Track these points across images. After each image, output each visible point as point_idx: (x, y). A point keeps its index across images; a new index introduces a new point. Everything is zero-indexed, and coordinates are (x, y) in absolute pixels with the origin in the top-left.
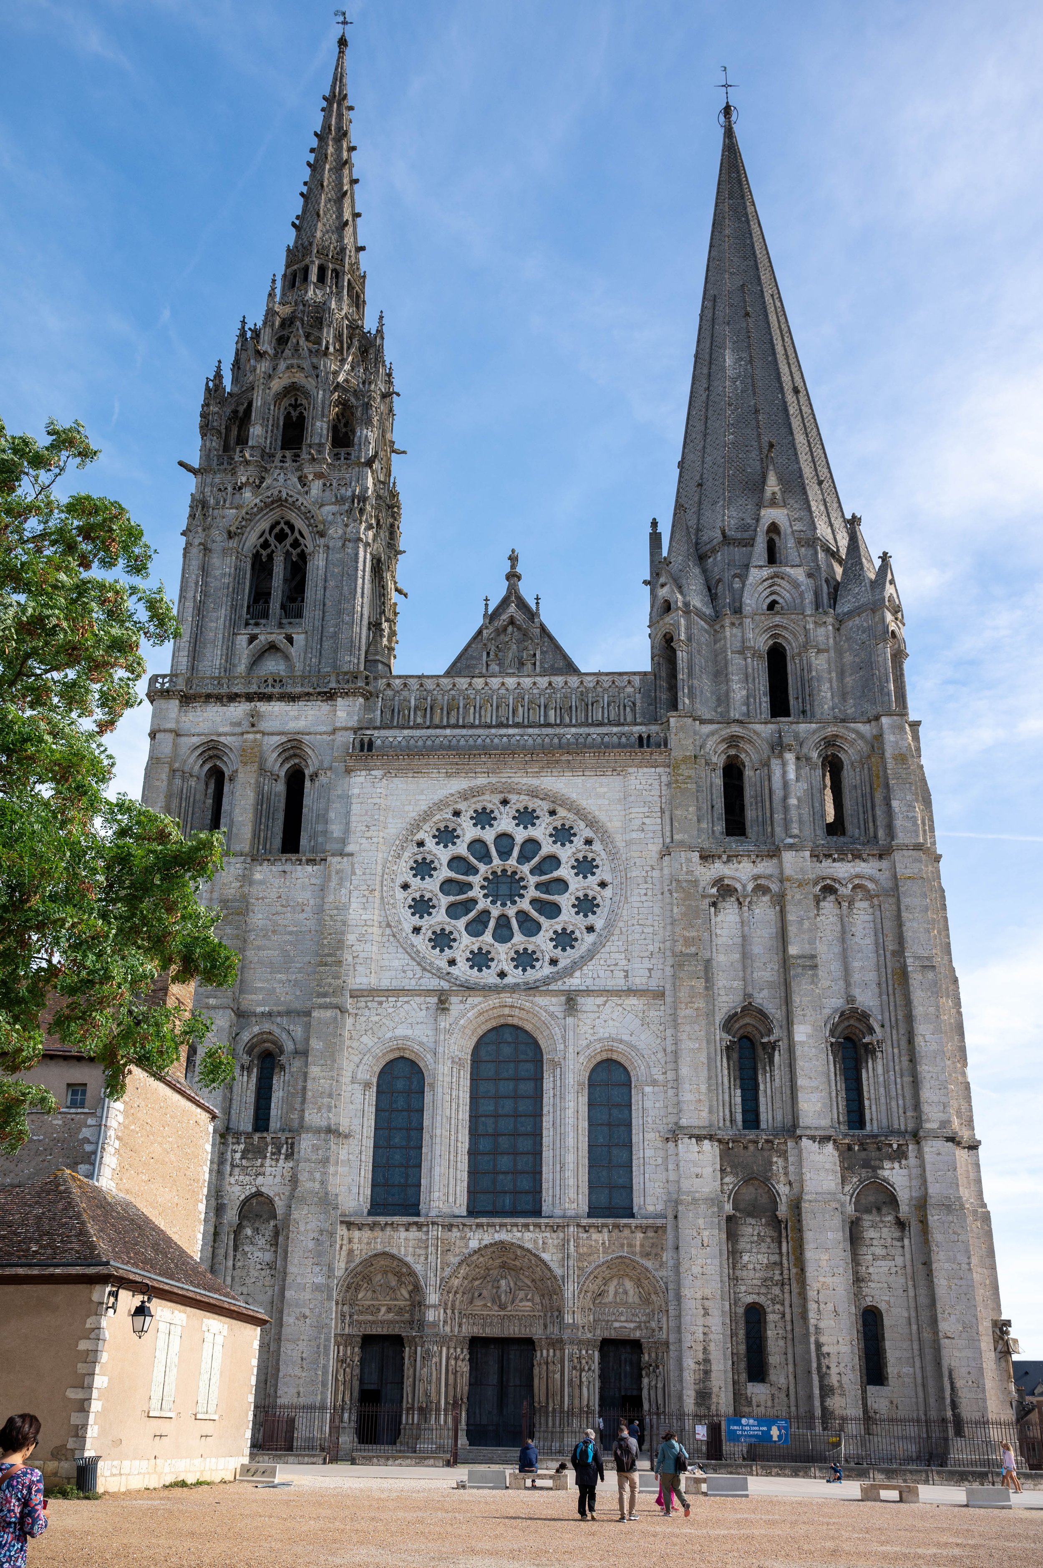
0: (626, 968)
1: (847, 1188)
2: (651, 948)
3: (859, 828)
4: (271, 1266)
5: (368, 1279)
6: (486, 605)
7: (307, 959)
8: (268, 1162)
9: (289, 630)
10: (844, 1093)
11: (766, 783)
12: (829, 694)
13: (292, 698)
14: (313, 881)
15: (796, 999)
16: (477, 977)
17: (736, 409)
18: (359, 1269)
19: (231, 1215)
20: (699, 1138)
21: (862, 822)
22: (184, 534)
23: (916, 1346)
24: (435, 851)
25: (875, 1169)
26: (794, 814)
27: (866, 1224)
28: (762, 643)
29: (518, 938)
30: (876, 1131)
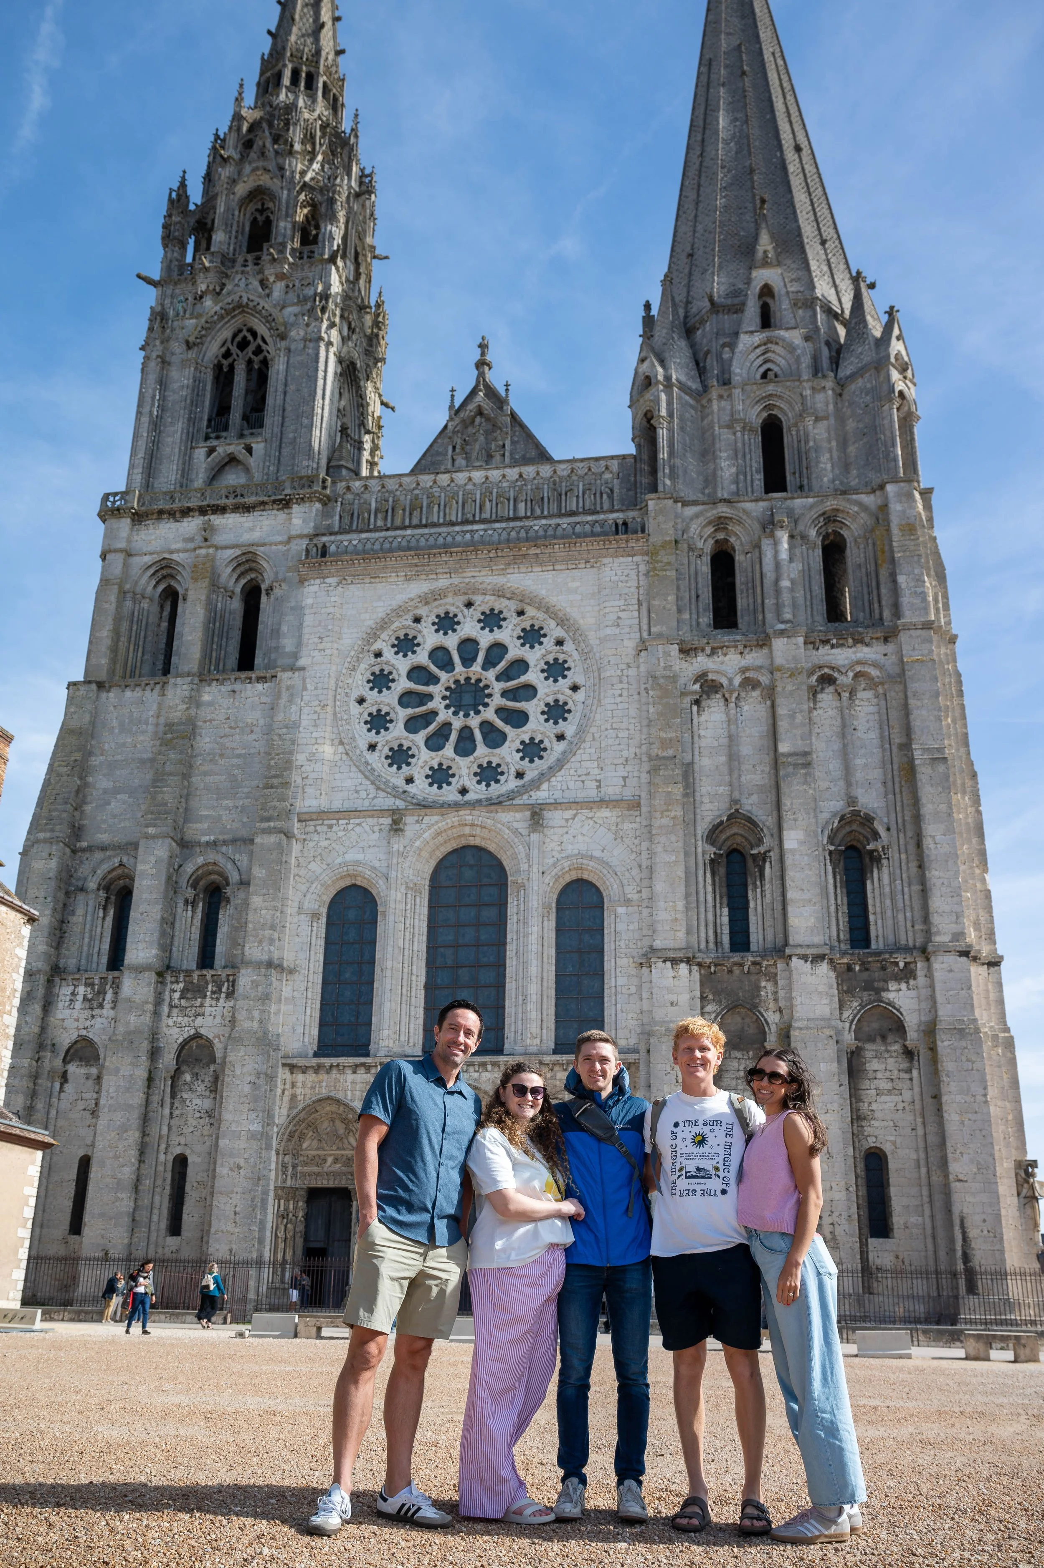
0: (598, 778)
1: (847, 1014)
2: (625, 754)
3: (864, 611)
4: (210, 1114)
5: (313, 1126)
6: (453, 396)
7: (255, 783)
8: (208, 1001)
9: (248, 440)
10: (845, 908)
11: (758, 566)
12: (829, 466)
13: (247, 509)
14: (264, 699)
15: (786, 802)
16: (436, 795)
17: (729, 171)
18: (302, 1116)
19: (168, 1059)
20: (675, 962)
21: (867, 604)
22: (142, 348)
23: (925, 1192)
24: (393, 661)
25: (878, 991)
26: (786, 597)
27: (869, 1054)
28: (755, 416)
29: (481, 750)
30: (881, 946)
